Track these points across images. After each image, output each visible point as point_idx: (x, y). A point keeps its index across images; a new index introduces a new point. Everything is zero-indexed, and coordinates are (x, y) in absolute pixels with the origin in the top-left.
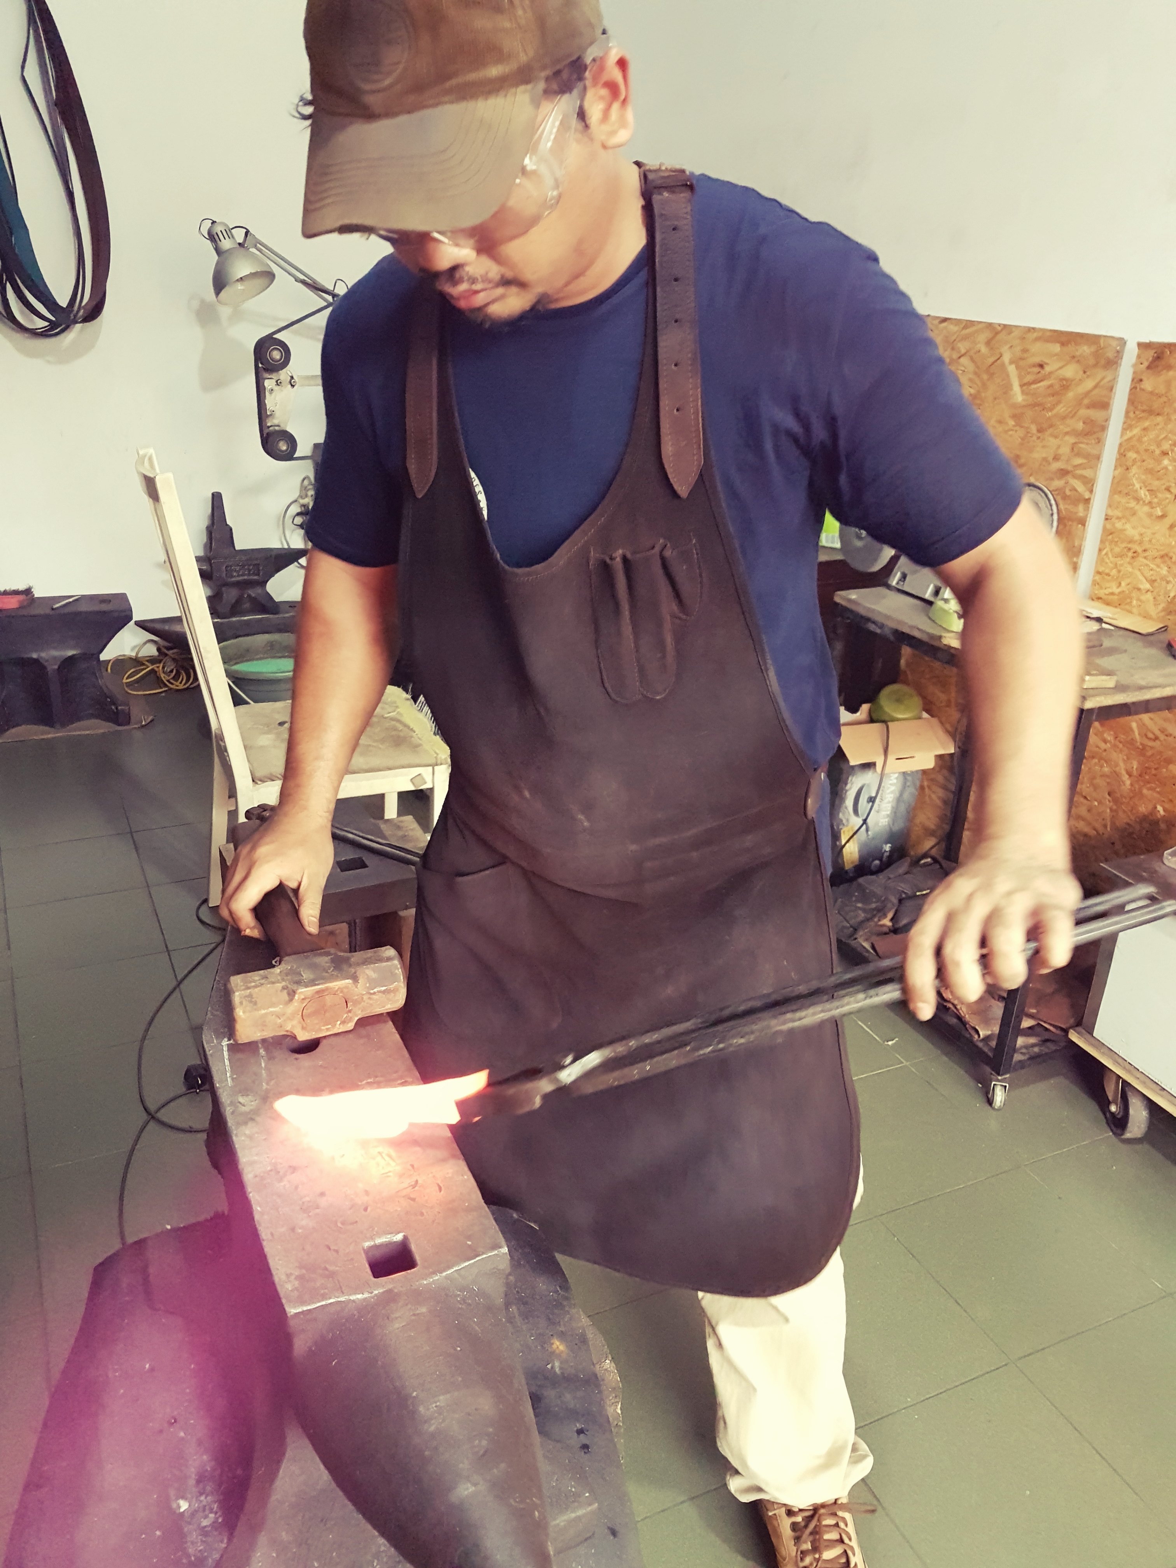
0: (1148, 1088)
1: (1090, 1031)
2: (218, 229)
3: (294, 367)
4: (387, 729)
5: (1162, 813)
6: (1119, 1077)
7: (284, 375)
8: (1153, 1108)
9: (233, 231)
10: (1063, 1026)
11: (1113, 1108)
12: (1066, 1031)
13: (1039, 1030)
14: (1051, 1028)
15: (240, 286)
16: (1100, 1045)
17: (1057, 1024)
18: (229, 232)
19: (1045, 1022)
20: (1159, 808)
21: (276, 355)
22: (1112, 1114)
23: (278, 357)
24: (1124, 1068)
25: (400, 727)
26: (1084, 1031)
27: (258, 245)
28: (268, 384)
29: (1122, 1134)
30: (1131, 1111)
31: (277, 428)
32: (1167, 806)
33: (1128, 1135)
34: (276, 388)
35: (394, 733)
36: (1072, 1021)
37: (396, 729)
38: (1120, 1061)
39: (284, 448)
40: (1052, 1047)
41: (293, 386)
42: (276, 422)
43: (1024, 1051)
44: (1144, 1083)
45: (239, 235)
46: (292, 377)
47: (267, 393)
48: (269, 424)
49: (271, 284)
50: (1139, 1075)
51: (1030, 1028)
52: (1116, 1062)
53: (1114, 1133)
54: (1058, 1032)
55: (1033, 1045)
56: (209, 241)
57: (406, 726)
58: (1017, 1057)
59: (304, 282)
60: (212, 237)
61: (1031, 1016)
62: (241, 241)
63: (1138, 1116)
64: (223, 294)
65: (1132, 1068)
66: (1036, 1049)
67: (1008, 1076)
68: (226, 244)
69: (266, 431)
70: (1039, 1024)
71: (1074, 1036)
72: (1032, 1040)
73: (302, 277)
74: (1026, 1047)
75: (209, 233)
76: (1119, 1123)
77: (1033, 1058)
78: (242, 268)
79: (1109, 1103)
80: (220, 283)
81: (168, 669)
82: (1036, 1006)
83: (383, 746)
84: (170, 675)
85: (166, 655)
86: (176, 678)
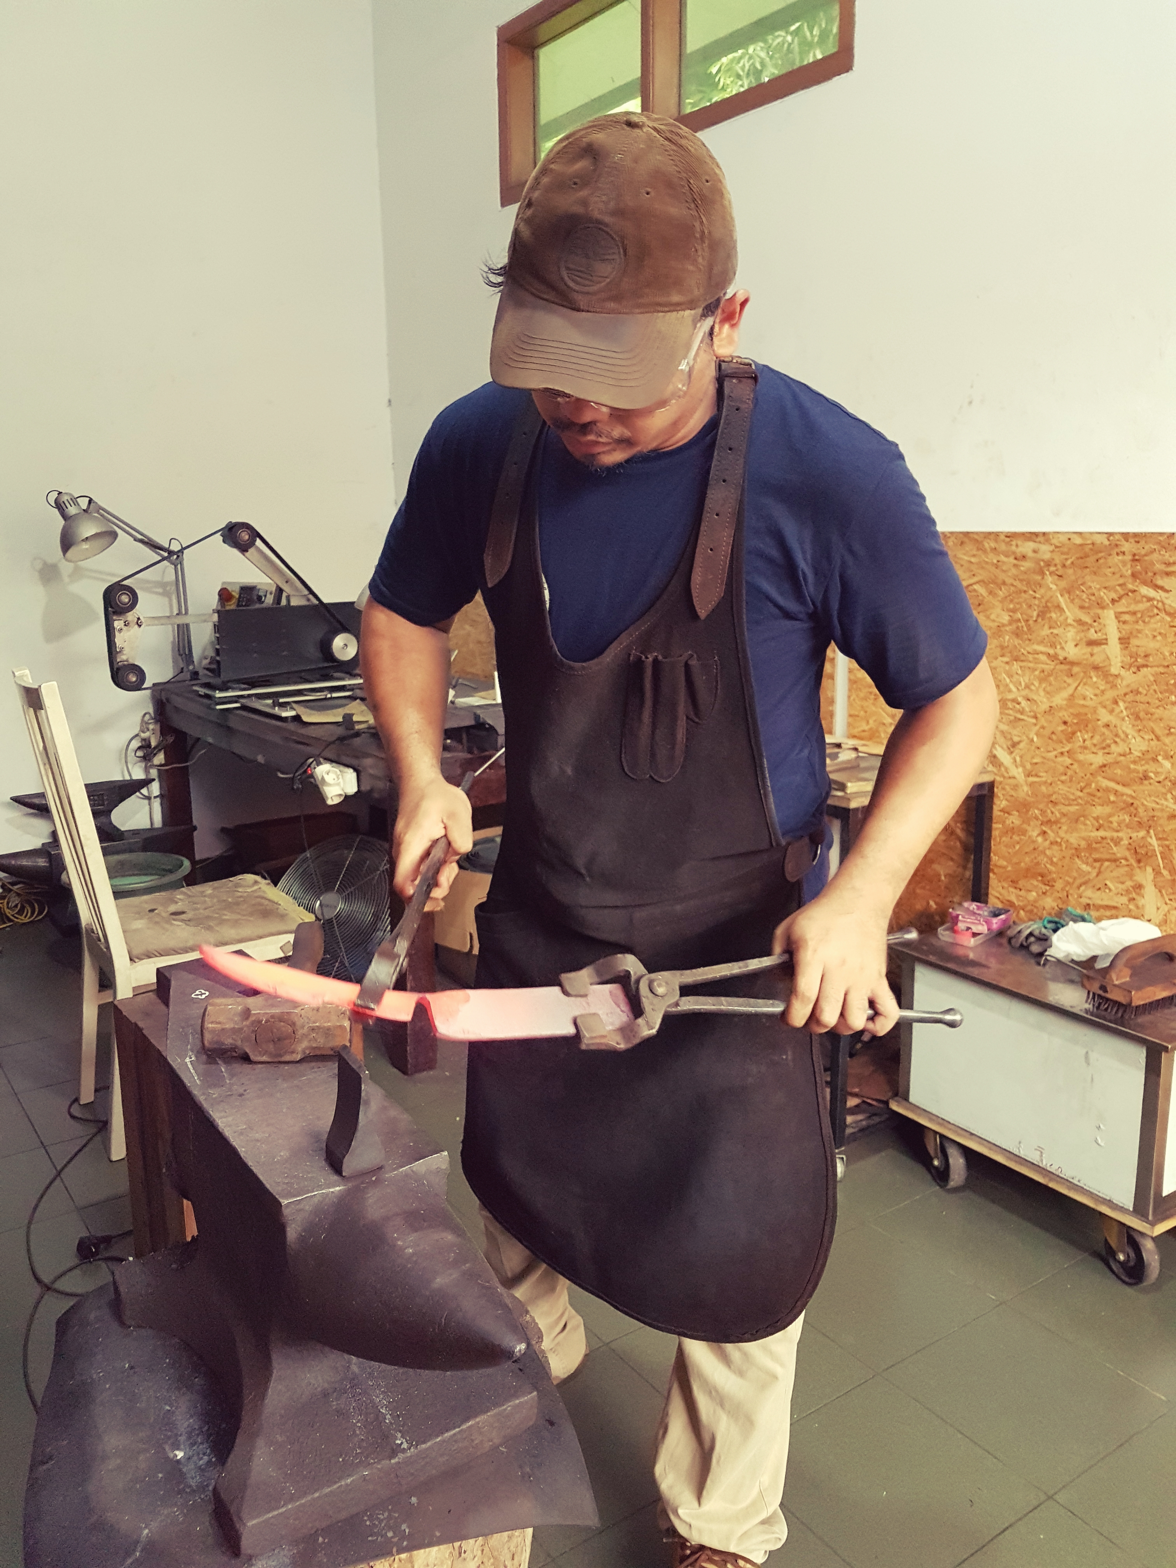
0: (959, 1135)
1: (906, 1098)
2: (65, 498)
3: (142, 609)
4: (254, 905)
5: (934, 906)
6: (936, 1133)
7: (131, 616)
8: (967, 1152)
9: (78, 499)
10: (885, 1099)
11: (936, 1163)
12: (886, 1103)
13: (864, 1106)
14: (874, 1103)
15: (85, 546)
16: (916, 1108)
17: (878, 1097)
18: (74, 501)
19: (868, 1098)
20: (932, 903)
21: (125, 599)
22: (936, 1168)
23: (127, 600)
24: (939, 1124)
25: (266, 902)
26: (900, 1099)
27: (101, 511)
28: (118, 624)
29: (946, 1186)
30: (951, 1161)
31: (125, 663)
32: (937, 900)
33: (952, 1184)
34: (125, 628)
35: (261, 908)
36: (890, 1094)
37: (261, 904)
38: (934, 1118)
39: (134, 679)
40: (877, 1119)
41: (140, 626)
42: (124, 657)
43: (854, 1125)
44: (955, 1132)
45: (84, 503)
46: (139, 619)
47: (117, 633)
48: (118, 660)
49: (113, 543)
50: (950, 1126)
51: (857, 1106)
52: (931, 1120)
53: (940, 1186)
54: (881, 1105)
55: (861, 1120)
56: (56, 510)
57: (270, 900)
58: (849, 1131)
59: (141, 541)
60: (59, 506)
61: (856, 1095)
62: (85, 508)
63: (957, 1162)
64: (69, 553)
65: (944, 1122)
66: (864, 1123)
67: (843, 1148)
68: (72, 510)
69: (116, 666)
70: (864, 1102)
71: (894, 1106)
72: (860, 1117)
73: (140, 537)
74: (856, 1122)
75: (56, 501)
76: (942, 1176)
77: (862, 1130)
78: (88, 529)
79: (932, 1159)
80: (67, 543)
81: (11, 904)
82: (859, 1086)
83: (252, 919)
84: (13, 911)
85: (11, 890)
86: (20, 912)
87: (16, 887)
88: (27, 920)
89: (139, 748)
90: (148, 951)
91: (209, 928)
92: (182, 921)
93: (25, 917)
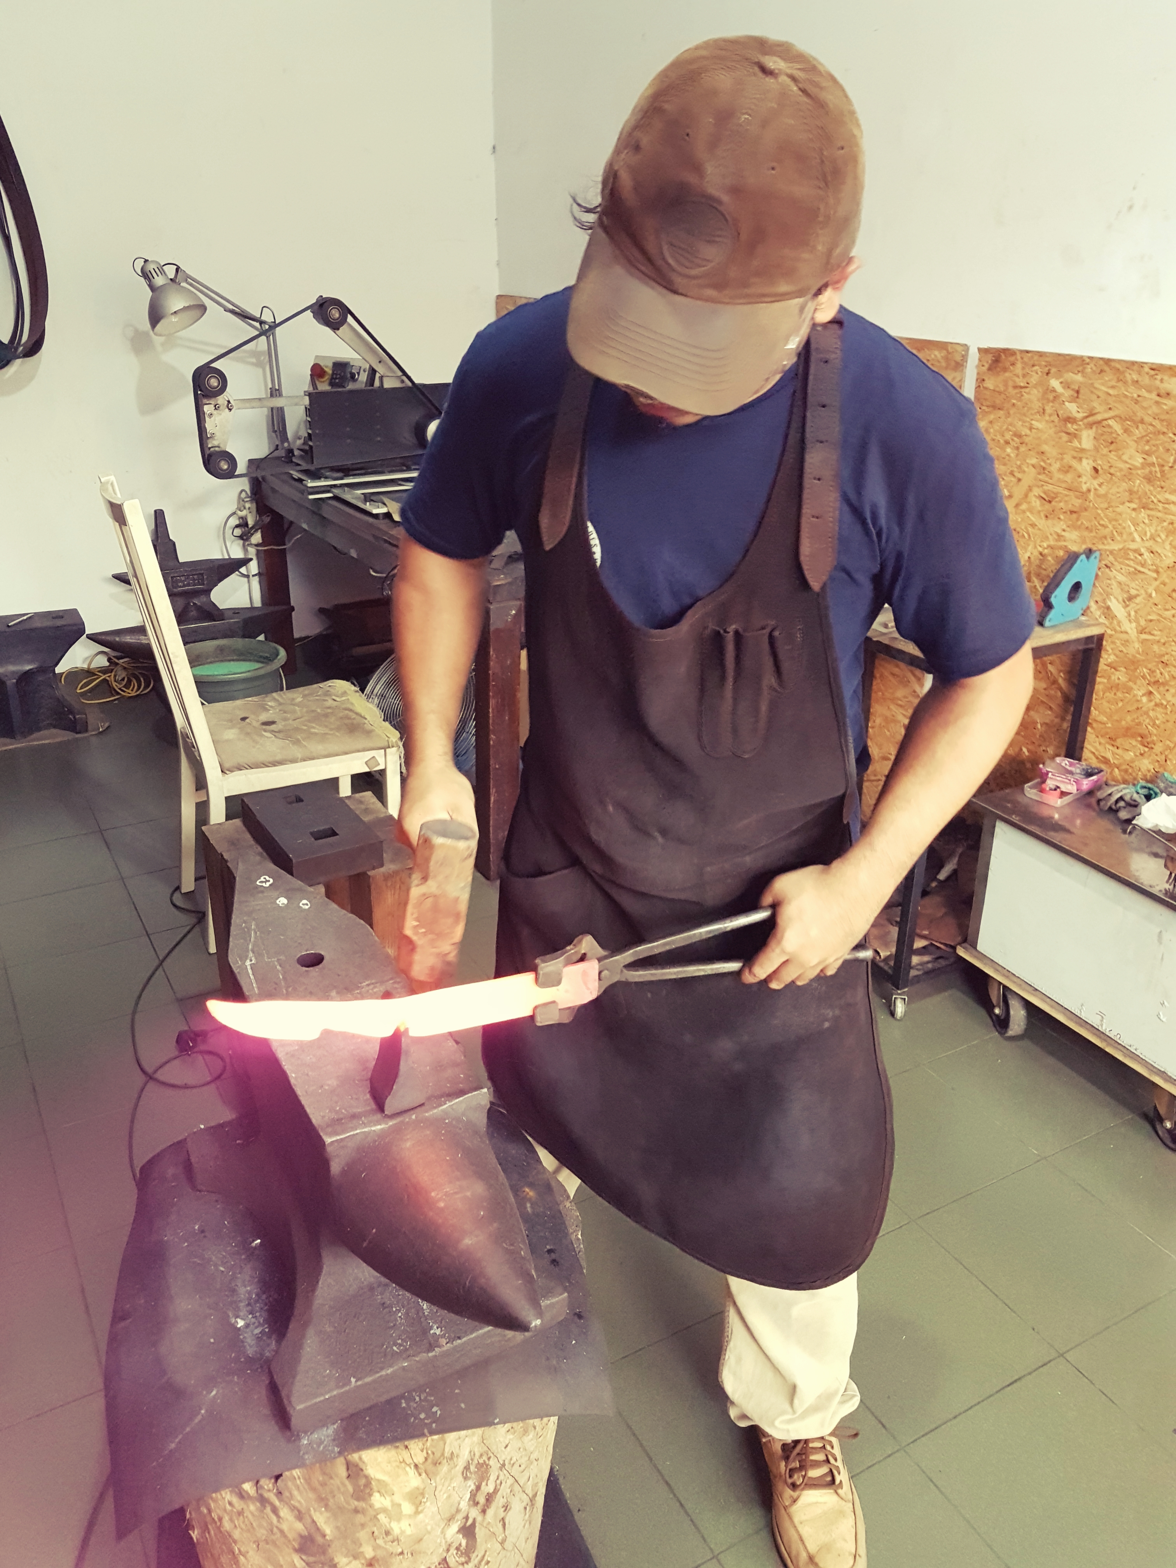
0: (1024, 990)
1: (974, 946)
2: (151, 267)
3: (232, 392)
4: (341, 718)
5: (1027, 753)
6: (1000, 983)
7: (221, 400)
8: (1028, 1005)
9: (164, 267)
10: (952, 944)
11: (997, 1011)
12: (954, 948)
13: (932, 949)
14: (942, 946)
15: (174, 319)
16: (983, 957)
17: (948, 943)
18: (161, 269)
19: (936, 942)
20: (1025, 750)
21: (214, 382)
22: (997, 1016)
23: (216, 384)
24: (1004, 975)
25: (354, 716)
26: (969, 946)
27: (189, 280)
28: (207, 409)
29: (1006, 1032)
30: (1012, 1012)
31: (217, 449)
32: (1030, 747)
33: (1010, 1033)
34: (215, 412)
35: (347, 721)
36: (959, 939)
37: (349, 718)
38: (1000, 969)
39: (225, 467)
40: (943, 963)
41: (230, 410)
42: (216, 443)
43: (919, 967)
44: (1020, 986)
45: (171, 272)
46: (229, 402)
47: (207, 419)
48: (210, 446)
49: (203, 314)
50: (1015, 979)
51: (924, 948)
52: (997, 970)
53: (999, 1033)
54: (948, 949)
55: (928, 962)
56: (142, 279)
57: (357, 714)
58: (913, 973)
59: (232, 312)
60: (146, 275)
61: (924, 937)
62: (172, 277)
63: (1018, 1015)
64: (159, 327)
65: (1009, 974)
66: (930, 966)
67: (906, 989)
68: (159, 281)
69: (207, 452)
70: (932, 944)
71: (961, 952)
72: (926, 958)
73: (231, 307)
74: (922, 964)
75: (142, 269)
76: (1002, 1023)
77: (927, 973)
78: (175, 302)
79: (994, 1007)
80: (155, 316)
81: (119, 678)
82: (928, 928)
83: (337, 734)
84: (121, 684)
85: (117, 664)
86: (127, 686)
87: (122, 661)
88: (133, 694)
89: (237, 526)
90: (239, 764)
91: (297, 742)
92: (272, 732)
93: (132, 690)
